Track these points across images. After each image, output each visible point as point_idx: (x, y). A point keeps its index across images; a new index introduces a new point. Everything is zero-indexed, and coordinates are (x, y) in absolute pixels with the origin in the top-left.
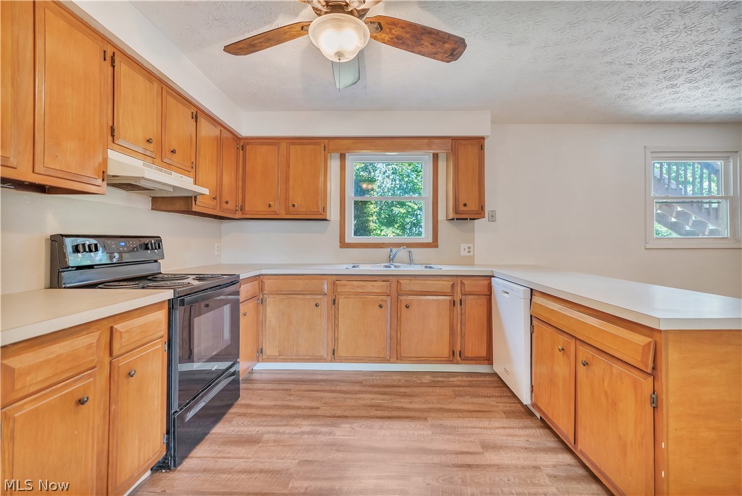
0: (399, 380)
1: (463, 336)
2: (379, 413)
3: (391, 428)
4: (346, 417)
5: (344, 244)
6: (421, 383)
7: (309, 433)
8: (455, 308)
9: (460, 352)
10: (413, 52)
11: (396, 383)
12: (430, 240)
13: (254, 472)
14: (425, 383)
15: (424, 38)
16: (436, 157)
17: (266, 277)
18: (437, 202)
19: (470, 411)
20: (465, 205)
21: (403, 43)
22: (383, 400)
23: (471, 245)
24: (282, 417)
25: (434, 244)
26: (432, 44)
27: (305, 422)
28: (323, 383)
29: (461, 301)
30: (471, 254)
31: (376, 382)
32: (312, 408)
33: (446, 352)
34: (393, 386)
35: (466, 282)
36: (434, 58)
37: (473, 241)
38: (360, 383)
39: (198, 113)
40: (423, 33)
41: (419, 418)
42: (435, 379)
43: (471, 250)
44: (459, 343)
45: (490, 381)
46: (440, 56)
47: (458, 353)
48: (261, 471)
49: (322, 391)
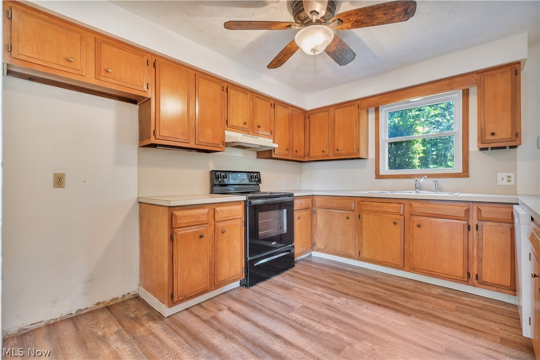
0: (409, 286)
1: (480, 261)
2: (374, 300)
3: (375, 311)
4: (348, 294)
5: (378, 176)
6: (429, 292)
7: (318, 295)
8: (470, 233)
9: (477, 275)
10: (373, 25)
11: (405, 287)
12: (460, 171)
13: (278, 301)
14: (433, 293)
15: (375, 13)
16: (466, 94)
17: (317, 197)
18: (467, 135)
19: (460, 325)
20: (493, 134)
21: (362, 23)
22: (384, 293)
23: (512, 175)
24: (310, 282)
25: (465, 173)
26: (384, 14)
27: (321, 289)
28: (348, 273)
29: (477, 226)
30: (512, 183)
31: (388, 282)
32: (330, 283)
33: (460, 272)
34: (400, 288)
35: (484, 208)
36: (393, 22)
37: (514, 170)
38: (375, 279)
39: (275, 103)
40: (373, 11)
41: (404, 313)
42: (445, 294)
43: (512, 179)
44: (475, 266)
45: (512, 312)
46: (397, 19)
47: (475, 276)
48: (281, 303)
49: (345, 277)
